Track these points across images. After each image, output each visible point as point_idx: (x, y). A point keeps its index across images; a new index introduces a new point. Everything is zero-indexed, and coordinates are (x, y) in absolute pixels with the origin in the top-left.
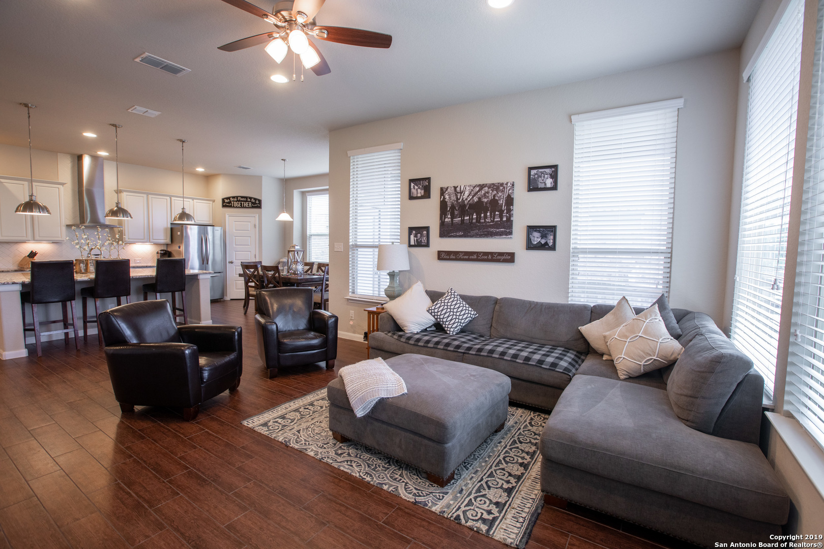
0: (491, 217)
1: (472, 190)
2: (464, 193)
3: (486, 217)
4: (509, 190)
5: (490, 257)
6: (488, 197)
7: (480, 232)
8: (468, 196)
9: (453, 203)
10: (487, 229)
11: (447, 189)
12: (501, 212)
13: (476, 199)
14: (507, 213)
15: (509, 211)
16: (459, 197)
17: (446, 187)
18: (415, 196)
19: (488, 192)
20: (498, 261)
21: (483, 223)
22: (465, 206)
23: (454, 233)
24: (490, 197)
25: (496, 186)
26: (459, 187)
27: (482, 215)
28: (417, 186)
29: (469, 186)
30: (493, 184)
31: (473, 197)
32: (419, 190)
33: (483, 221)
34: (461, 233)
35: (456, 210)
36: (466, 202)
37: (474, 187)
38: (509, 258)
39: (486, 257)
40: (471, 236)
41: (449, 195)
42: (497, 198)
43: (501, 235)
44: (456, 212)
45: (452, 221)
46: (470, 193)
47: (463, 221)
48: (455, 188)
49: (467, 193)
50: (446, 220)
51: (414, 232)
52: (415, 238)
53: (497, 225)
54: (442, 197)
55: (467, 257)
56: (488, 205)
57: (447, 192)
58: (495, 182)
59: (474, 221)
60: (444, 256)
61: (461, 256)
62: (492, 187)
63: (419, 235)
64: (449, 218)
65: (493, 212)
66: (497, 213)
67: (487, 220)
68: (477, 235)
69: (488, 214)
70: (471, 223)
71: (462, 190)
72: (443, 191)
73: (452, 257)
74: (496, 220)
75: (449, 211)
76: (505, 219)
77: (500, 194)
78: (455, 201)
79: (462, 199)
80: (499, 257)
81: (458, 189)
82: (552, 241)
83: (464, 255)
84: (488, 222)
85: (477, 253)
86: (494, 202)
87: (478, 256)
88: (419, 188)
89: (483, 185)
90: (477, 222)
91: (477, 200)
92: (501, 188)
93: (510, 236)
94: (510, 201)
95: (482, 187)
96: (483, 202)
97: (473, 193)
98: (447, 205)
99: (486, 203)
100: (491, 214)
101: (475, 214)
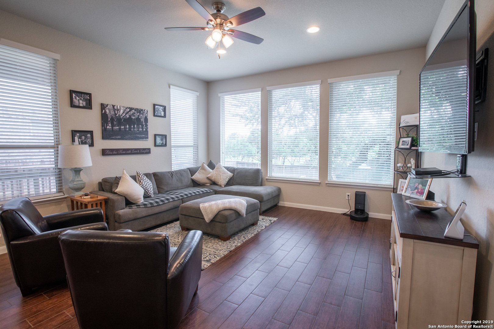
0: (137, 128)
1: (125, 110)
2: (120, 111)
3: (134, 128)
4: (146, 114)
5: (138, 151)
6: (135, 116)
7: (132, 137)
8: (123, 113)
9: (112, 116)
10: (135, 135)
11: (107, 105)
12: (143, 125)
13: (128, 116)
14: (145, 127)
15: (147, 125)
16: (116, 113)
17: (106, 104)
18: (78, 105)
19: (135, 113)
20: (143, 153)
21: (132, 131)
22: (121, 119)
23: (114, 136)
24: (136, 116)
25: (139, 110)
26: (116, 106)
27: (132, 126)
28: (79, 97)
29: (123, 107)
30: (137, 109)
31: (126, 115)
32: (81, 101)
33: (133, 130)
34: (119, 137)
35: (115, 121)
36: (121, 117)
37: (126, 108)
38: (146, 151)
39: (136, 152)
40: (126, 139)
41: (109, 110)
42: (140, 117)
43: (143, 139)
44: (115, 123)
45: (112, 128)
46: (124, 112)
47: (120, 129)
48: (114, 106)
49: (122, 111)
50: (108, 127)
51: (78, 134)
52: (80, 140)
53: (141, 133)
54: (104, 111)
55: (125, 152)
56: (135, 121)
57: (107, 108)
58: (138, 108)
59: (127, 129)
60: (105, 152)
61: (121, 152)
62: (137, 111)
63: (84, 137)
64: (110, 126)
65: (138, 125)
66: (140, 126)
67: (135, 130)
68: (130, 138)
69: (136, 126)
70: (126, 131)
71: (118, 108)
72: (103, 106)
73: (114, 153)
74: (140, 130)
75: (110, 121)
76: (144, 130)
77: (141, 115)
78: (114, 115)
79: (119, 115)
80: (143, 151)
81: (116, 107)
82: (165, 142)
83: (123, 151)
84: (136, 131)
85: (131, 149)
86: (138, 119)
87: (131, 151)
88: (81, 99)
89: (132, 108)
90: (129, 130)
91: (129, 117)
92: (142, 112)
93: (147, 139)
94: (146, 119)
95: (131, 109)
96: (132, 118)
97: (126, 112)
98: (108, 117)
99: (134, 119)
100: (137, 126)
101: (127, 125)
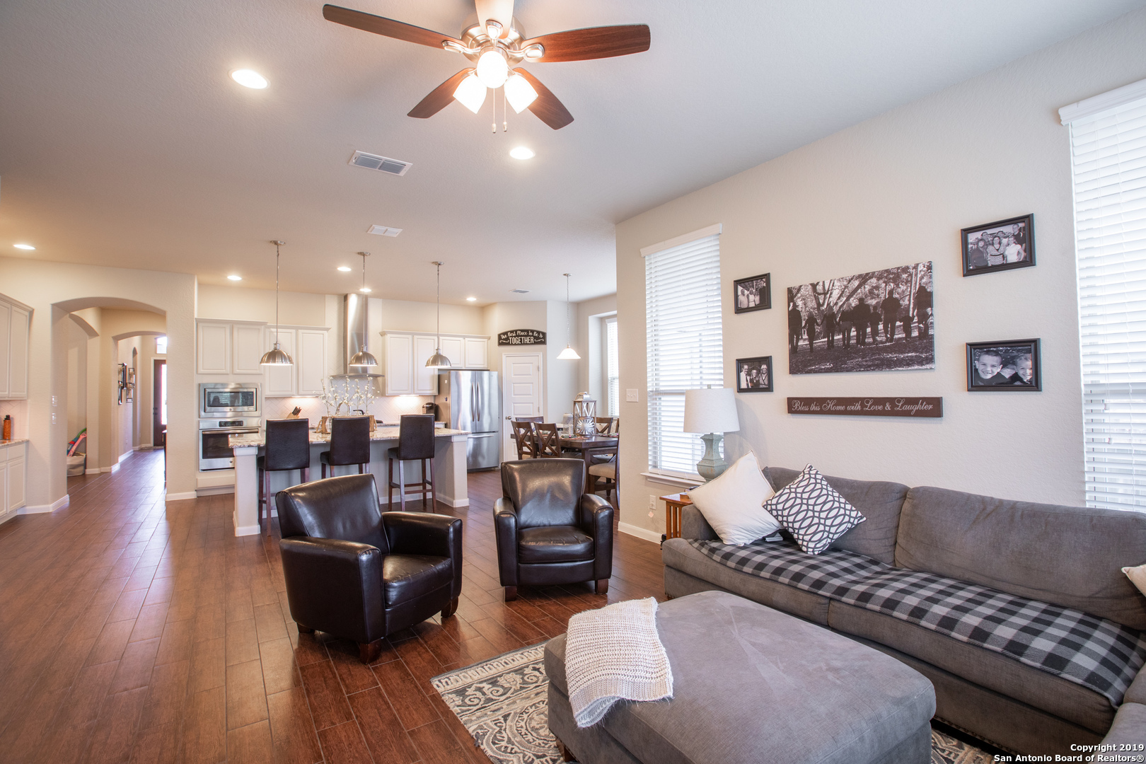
0: (886, 332)
1: (846, 287)
2: (831, 294)
3: (875, 333)
4: (922, 278)
5: (888, 407)
6: (878, 295)
7: (866, 361)
8: (839, 298)
9: (811, 313)
10: (879, 354)
11: (799, 290)
12: (907, 321)
13: (854, 302)
14: (919, 322)
15: (924, 317)
16: (821, 301)
17: (797, 285)
18: (746, 306)
19: (877, 288)
20: (907, 414)
21: (870, 344)
22: (833, 315)
23: (815, 365)
24: (882, 296)
25: (893, 273)
26: (821, 284)
27: (869, 330)
28: (748, 290)
29: (839, 280)
30: (887, 271)
31: (848, 299)
32: (752, 297)
33: (871, 340)
34: (828, 366)
35: (818, 325)
36: (835, 309)
37: (850, 281)
38: (931, 408)
39: (880, 408)
40: (849, 370)
41: (804, 299)
42: (896, 296)
43: (908, 365)
44: (818, 329)
45: (811, 344)
46: (843, 292)
47: (831, 343)
48: (814, 286)
49: (836, 293)
50: (801, 343)
51: (746, 367)
52: (748, 378)
53: (899, 347)
54: (791, 304)
55: (842, 408)
56: (879, 311)
57: (799, 295)
58: (890, 268)
59: (853, 342)
60: (797, 406)
61: (830, 406)
62: (886, 277)
63: (755, 371)
64: (805, 340)
65: (889, 322)
66: (898, 323)
67: (878, 339)
68: (861, 366)
69: (881, 327)
70: (847, 346)
71: (826, 288)
72: (791, 294)
73: (813, 408)
74: (896, 337)
75: (804, 327)
76: (915, 334)
77: (903, 287)
78: (814, 309)
79: (828, 304)
80: (907, 407)
81: (819, 288)
82: (1029, 372)
83: (836, 405)
84: (881, 342)
85: (863, 401)
86: (891, 305)
87: (863, 406)
88: (751, 293)
89: (867, 274)
90: (858, 342)
91: (857, 303)
92: (904, 276)
93: (928, 366)
94: (924, 299)
95: (864, 278)
96: (868, 306)
97: (847, 292)
98: (800, 317)
99: (875, 307)
100: (885, 327)
101: (853, 329)
